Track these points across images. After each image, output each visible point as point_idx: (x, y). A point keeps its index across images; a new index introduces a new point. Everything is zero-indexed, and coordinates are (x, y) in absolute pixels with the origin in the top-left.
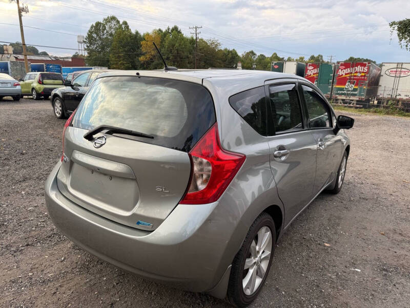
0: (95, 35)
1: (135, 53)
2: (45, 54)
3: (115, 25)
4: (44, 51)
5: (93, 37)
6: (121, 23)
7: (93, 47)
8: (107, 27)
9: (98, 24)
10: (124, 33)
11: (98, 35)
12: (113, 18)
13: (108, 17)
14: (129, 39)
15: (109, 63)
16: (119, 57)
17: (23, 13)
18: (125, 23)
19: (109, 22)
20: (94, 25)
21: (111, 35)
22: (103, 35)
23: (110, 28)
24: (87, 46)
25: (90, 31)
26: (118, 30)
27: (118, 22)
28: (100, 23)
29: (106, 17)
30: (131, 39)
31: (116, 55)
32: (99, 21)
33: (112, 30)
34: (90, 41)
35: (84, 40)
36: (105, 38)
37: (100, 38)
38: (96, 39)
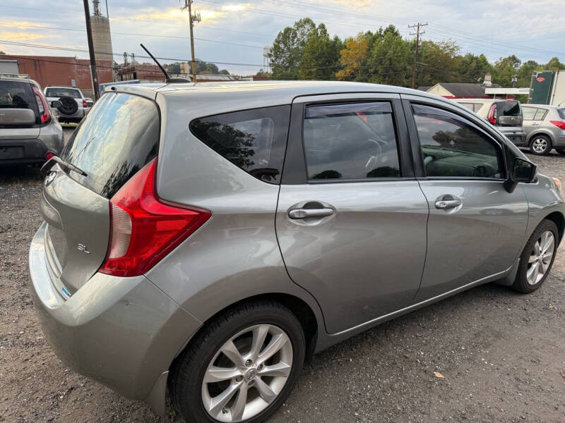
0: (282, 46)
1: (331, 66)
2: (225, 73)
3: (308, 30)
4: (224, 69)
5: (279, 48)
6: (317, 27)
7: (279, 61)
8: (298, 33)
9: (288, 30)
10: (319, 40)
11: (286, 45)
12: (308, 21)
13: (301, 21)
14: (325, 48)
16: (310, 73)
17: (197, 23)
18: (322, 26)
19: (302, 26)
20: (283, 32)
21: (303, 44)
22: (293, 44)
23: (303, 34)
24: (272, 61)
25: (276, 41)
26: (312, 37)
27: (313, 25)
28: (290, 29)
29: (298, 20)
30: (328, 48)
31: (307, 71)
32: (290, 27)
33: (305, 37)
34: (276, 53)
35: (270, 53)
36: (295, 48)
37: (289, 49)
38: (283, 50)
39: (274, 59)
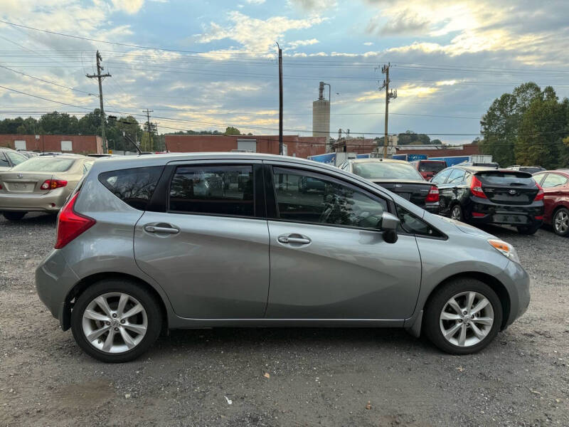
0: (498, 113)
1: (559, 131)
2: (438, 142)
3: (531, 95)
4: (436, 139)
5: (495, 115)
6: (542, 90)
7: (493, 129)
8: (519, 101)
9: (505, 97)
10: (544, 104)
11: (502, 112)
12: (531, 86)
13: (522, 86)
14: (551, 112)
15: (514, 150)
16: (531, 139)
17: (391, 100)
18: (550, 90)
19: (523, 92)
20: (499, 99)
21: (524, 109)
22: (511, 111)
23: (525, 99)
24: (485, 129)
25: (491, 109)
26: (535, 102)
27: (538, 89)
28: (508, 96)
29: (519, 86)
30: (554, 112)
31: (527, 137)
32: (508, 93)
33: (526, 102)
34: (490, 121)
35: (483, 121)
36: (514, 115)
37: (505, 115)
38: (499, 117)
39: (487, 127)
